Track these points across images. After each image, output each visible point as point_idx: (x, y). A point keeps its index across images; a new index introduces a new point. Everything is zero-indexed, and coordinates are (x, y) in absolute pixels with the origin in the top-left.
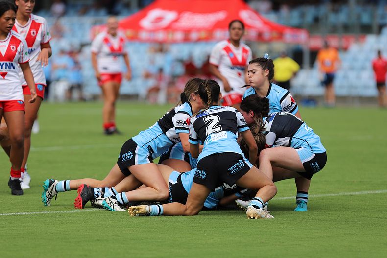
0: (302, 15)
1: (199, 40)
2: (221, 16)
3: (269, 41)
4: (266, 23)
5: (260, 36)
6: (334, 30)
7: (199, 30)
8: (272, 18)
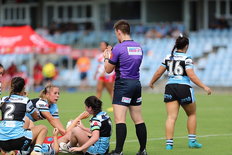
0: (68, 38)
1: (5, 53)
2: (18, 38)
3: (48, 53)
4: (46, 43)
5: (42, 50)
6: (87, 46)
7: (6, 47)
8: (50, 39)
